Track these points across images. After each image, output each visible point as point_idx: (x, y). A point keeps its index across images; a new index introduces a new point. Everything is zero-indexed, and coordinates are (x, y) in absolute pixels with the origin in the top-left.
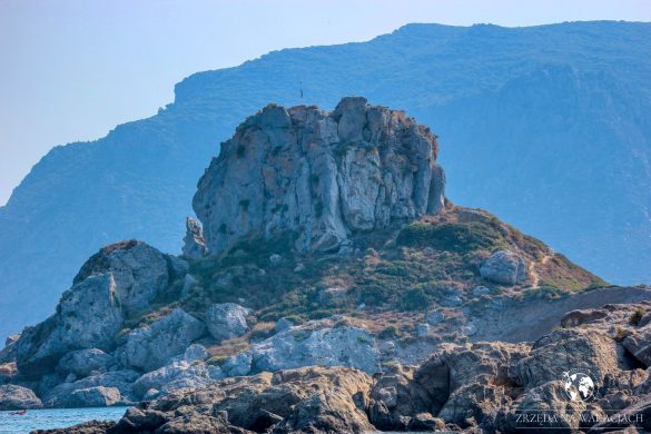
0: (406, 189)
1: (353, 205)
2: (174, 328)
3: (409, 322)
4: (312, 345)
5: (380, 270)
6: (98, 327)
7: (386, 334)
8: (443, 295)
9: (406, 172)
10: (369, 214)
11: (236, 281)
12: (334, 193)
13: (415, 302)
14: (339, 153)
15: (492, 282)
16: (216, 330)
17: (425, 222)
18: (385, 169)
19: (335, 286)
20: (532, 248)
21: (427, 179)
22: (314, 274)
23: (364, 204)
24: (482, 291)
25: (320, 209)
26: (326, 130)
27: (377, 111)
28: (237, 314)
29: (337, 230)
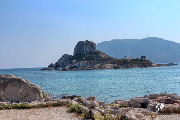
0: (92, 49)
1: (87, 50)
2: (68, 62)
3: (90, 61)
4: (80, 64)
5: (89, 56)
6: (62, 62)
7: (88, 63)
8: (94, 59)
9: (92, 47)
10: (88, 51)
11: (75, 58)
12: (85, 49)
13: (91, 60)
14: (85, 45)
15: (99, 57)
16: (72, 62)
17: (94, 52)
18: (90, 47)
19: (84, 58)
20: (104, 54)
21: (94, 48)
22: (83, 57)
23: (88, 50)
24: (98, 58)
25: (84, 51)
26: (84, 43)
27: (89, 41)
28: (74, 61)
29: (85, 53)
